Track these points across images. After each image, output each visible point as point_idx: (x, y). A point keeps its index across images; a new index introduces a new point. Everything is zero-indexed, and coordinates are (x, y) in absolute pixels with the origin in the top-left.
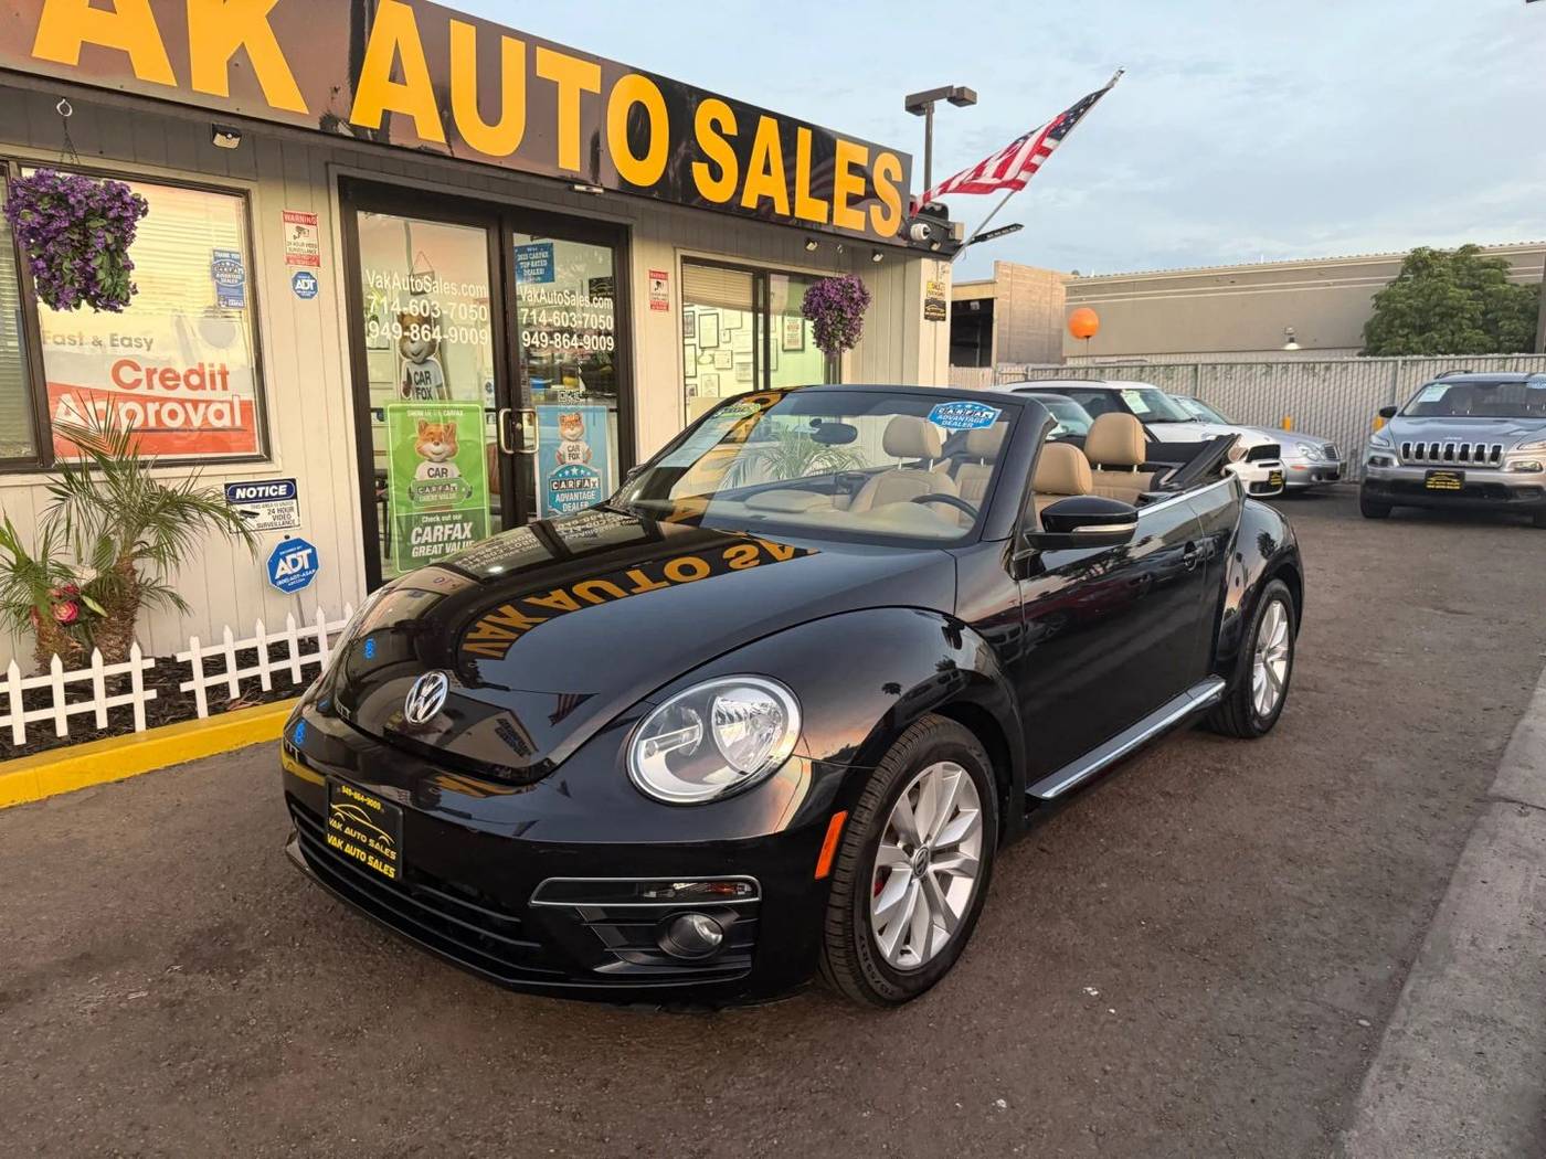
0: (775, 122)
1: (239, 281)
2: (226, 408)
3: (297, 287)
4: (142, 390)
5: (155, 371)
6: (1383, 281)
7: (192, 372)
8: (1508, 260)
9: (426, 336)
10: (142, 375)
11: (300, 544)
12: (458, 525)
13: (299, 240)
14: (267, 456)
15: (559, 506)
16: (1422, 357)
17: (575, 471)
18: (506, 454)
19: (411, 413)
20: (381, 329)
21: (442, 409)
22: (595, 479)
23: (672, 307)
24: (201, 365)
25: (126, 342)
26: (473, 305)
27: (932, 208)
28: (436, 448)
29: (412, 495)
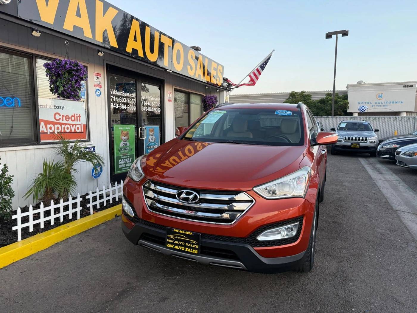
0: (202, 56)
1: (84, 91)
2: (79, 126)
3: (96, 93)
4: (61, 121)
5: (64, 116)
6: (285, 99)
7: (72, 116)
8: (311, 95)
9: (123, 107)
10: (61, 117)
12: (129, 159)
13: (97, 80)
14: (89, 140)
17: (152, 143)
18: (140, 139)
19: (120, 128)
20: (113, 105)
21: (126, 127)
22: (156, 146)
23: (172, 101)
24: (75, 114)
25: (58, 107)
26: (132, 100)
27: (226, 79)
28: (125, 138)
29: (119, 151)
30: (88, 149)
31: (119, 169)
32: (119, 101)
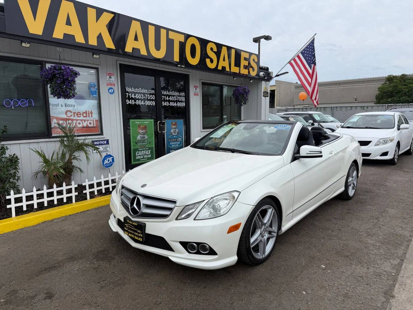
0: (226, 48)
1: (96, 90)
2: (92, 122)
3: (109, 91)
4: (72, 117)
5: (75, 113)
6: (380, 84)
7: (84, 113)
10: (72, 114)
11: (110, 156)
12: (147, 151)
13: (110, 80)
14: (102, 134)
15: (171, 145)
17: (175, 136)
18: (159, 133)
19: (136, 123)
20: (129, 101)
21: (144, 121)
22: (180, 138)
23: (199, 95)
24: (86, 111)
25: (69, 106)
26: (151, 95)
27: (265, 68)
28: (142, 131)
29: (136, 143)
30: (100, 142)
31: (136, 160)
32: (136, 97)
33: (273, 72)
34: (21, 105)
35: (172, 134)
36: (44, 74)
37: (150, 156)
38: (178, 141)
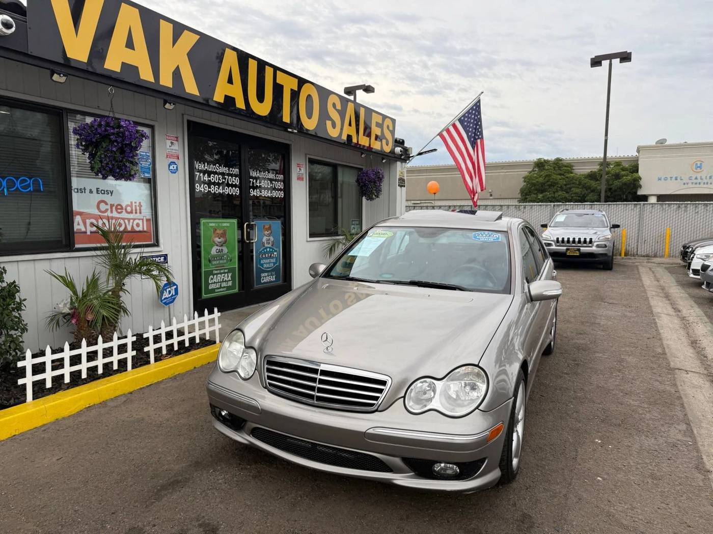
0: (353, 104)
1: (149, 165)
2: (140, 222)
3: (170, 168)
4: (109, 214)
5: (113, 205)
6: (526, 171)
7: (127, 206)
8: (572, 164)
9: (217, 190)
10: (109, 207)
11: (173, 284)
12: (226, 274)
13: (172, 148)
14: (157, 244)
15: (262, 265)
16: (561, 203)
17: (268, 249)
18: (245, 242)
19: (211, 225)
20: (200, 187)
21: (222, 222)
22: (275, 253)
23: (304, 179)
24: (132, 203)
25: (103, 192)
26: (234, 178)
27: (399, 141)
28: (219, 240)
29: (210, 261)
30: (154, 259)
31: (208, 291)
32: (210, 180)
33: (412, 148)
34: (20, 188)
35: (263, 243)
36: (84, 132)
37: (230, 284)
38: (273, 258)
